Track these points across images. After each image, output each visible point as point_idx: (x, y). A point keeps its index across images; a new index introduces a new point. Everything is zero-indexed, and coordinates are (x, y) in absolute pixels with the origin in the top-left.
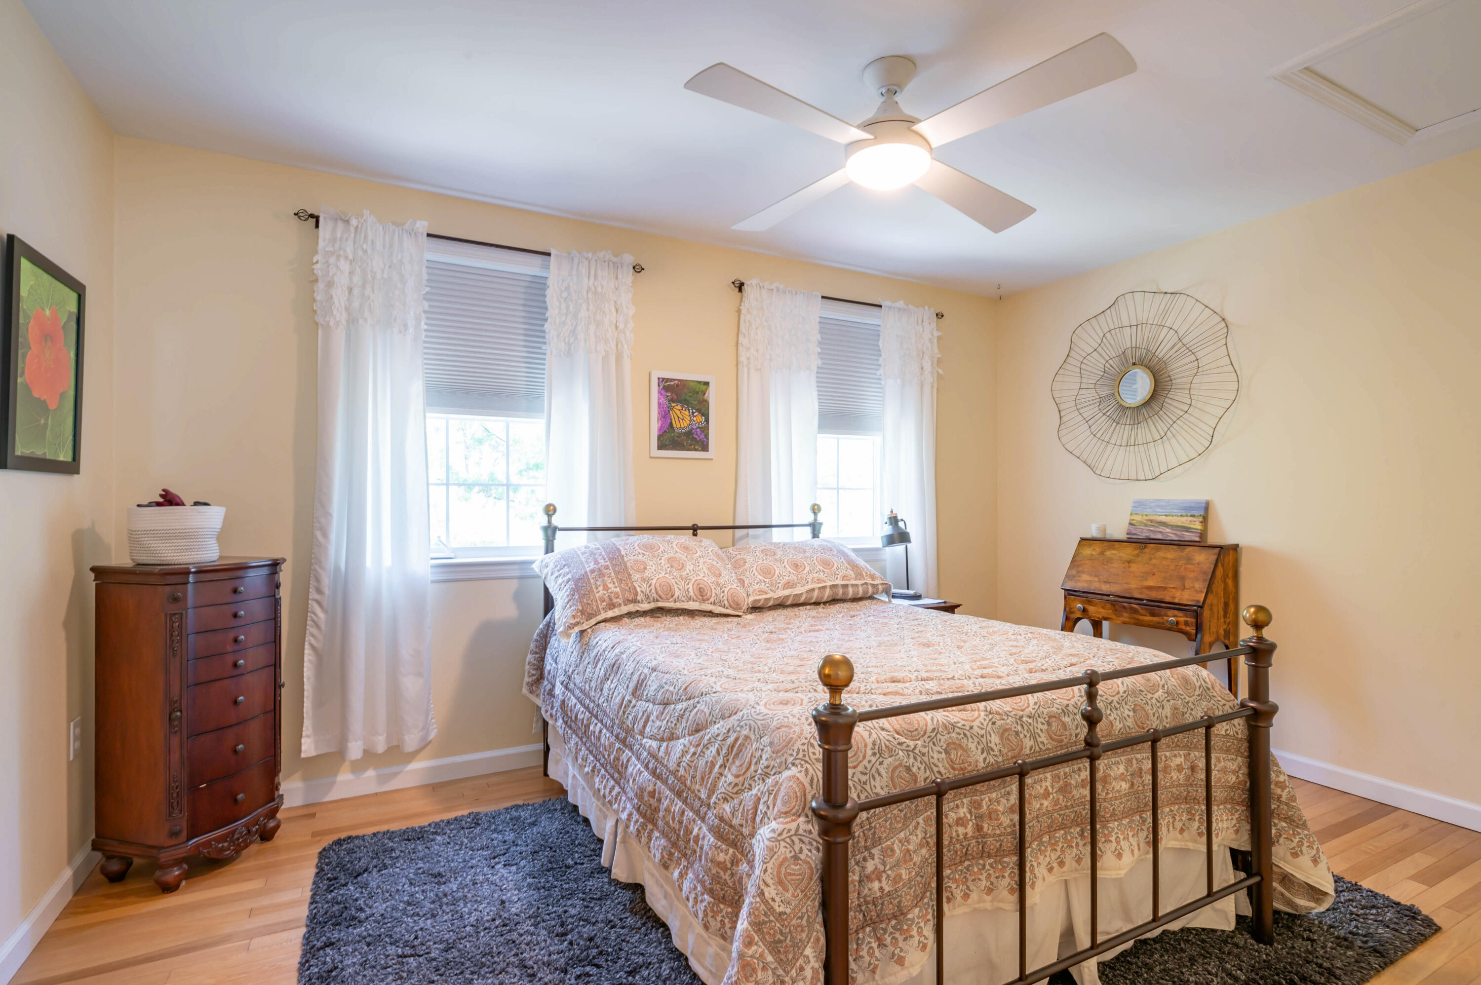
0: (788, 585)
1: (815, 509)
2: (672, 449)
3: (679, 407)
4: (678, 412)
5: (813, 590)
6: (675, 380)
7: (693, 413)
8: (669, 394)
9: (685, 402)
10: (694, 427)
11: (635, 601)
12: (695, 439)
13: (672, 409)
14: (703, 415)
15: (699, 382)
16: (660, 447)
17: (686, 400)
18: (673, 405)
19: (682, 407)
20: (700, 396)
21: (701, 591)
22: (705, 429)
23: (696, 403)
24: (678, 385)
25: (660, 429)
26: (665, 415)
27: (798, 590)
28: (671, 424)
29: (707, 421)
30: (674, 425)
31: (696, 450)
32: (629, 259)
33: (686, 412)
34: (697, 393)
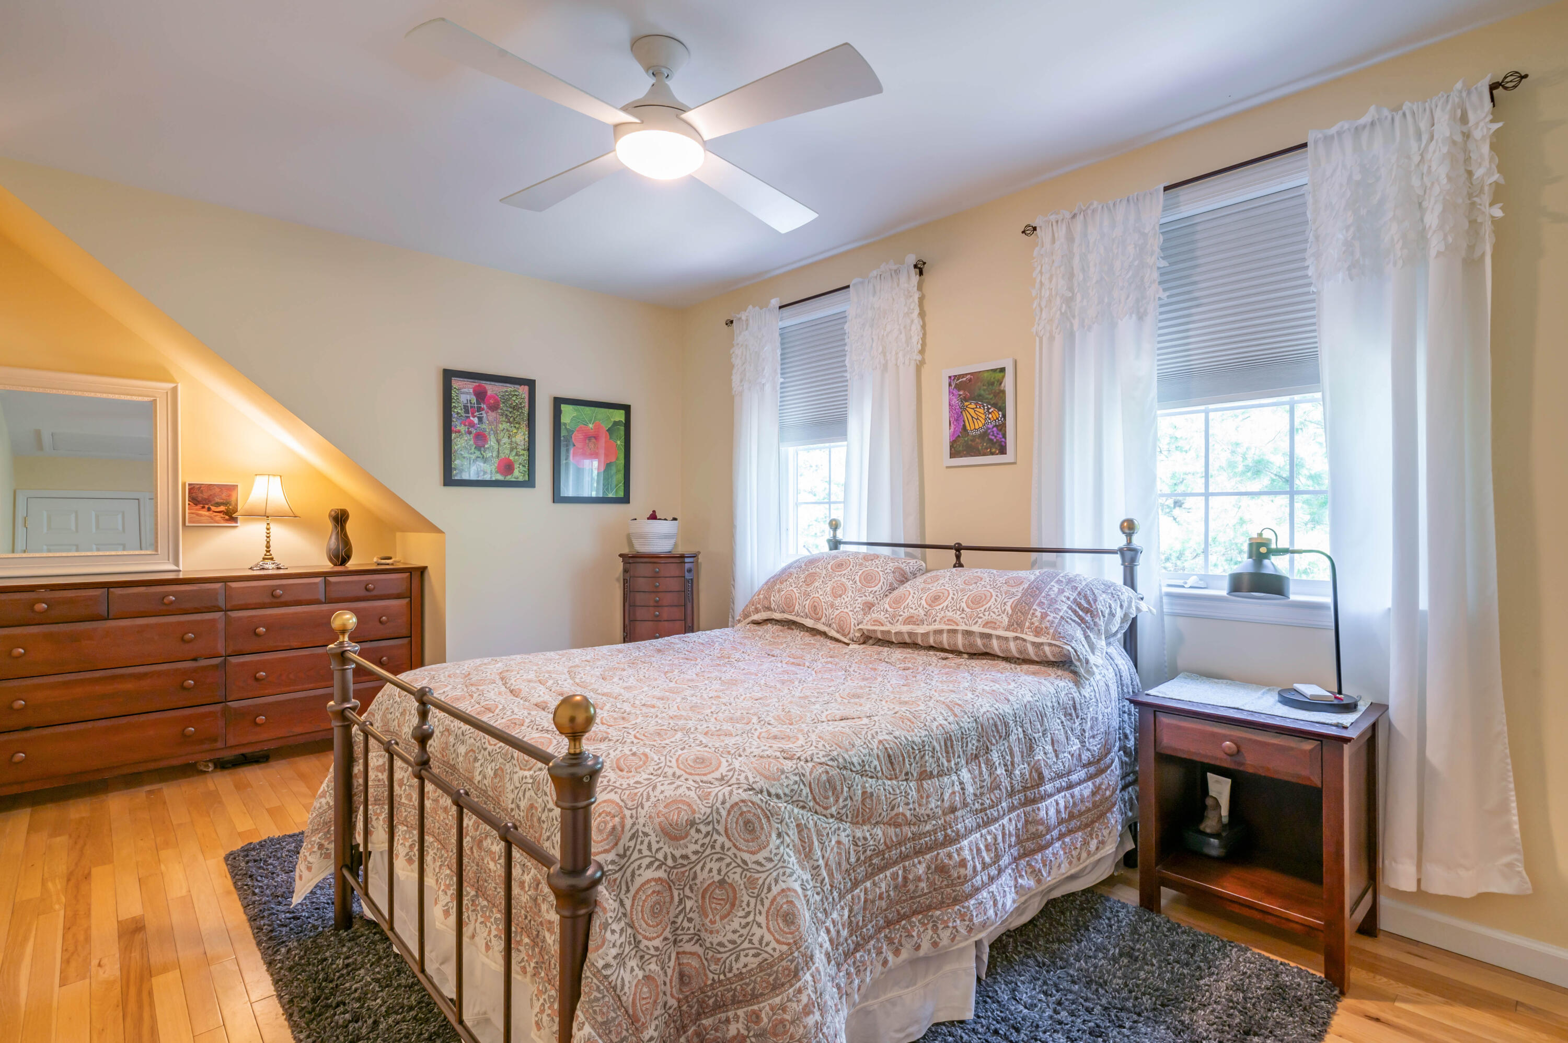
0: (910, 620)
1: (1129, 527)
2: (965, 456)
3: (973, 406)
4: (972, 411)
5: (941, 632)
6: (967, 374)
7: (988, 409)
8: (961, 393)
9: (978, 399)
10: (990, 426)
11: (769, 609)
12: (991, 440)
13: (965, 409)
14: (1000, 410)
15: (994, 370)
16: (953, 455)
17: (980, 395)
18: (966, 404)
19: (976, 404)
20: (996, 388)
21: (815, 608)
22: (1002, 427)
23: (991, 396)
24: (970, 380)
25: (952, 435)
26: (957, 417)
27: (921, 630)
28: (964, 426)
29: (1004, 416)
30: (968, 428)
31: (992, 454)
32: (912, 259)
33: (982, 411)
34: (993, 384)
